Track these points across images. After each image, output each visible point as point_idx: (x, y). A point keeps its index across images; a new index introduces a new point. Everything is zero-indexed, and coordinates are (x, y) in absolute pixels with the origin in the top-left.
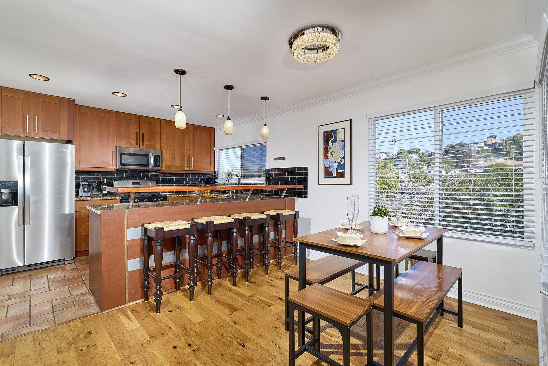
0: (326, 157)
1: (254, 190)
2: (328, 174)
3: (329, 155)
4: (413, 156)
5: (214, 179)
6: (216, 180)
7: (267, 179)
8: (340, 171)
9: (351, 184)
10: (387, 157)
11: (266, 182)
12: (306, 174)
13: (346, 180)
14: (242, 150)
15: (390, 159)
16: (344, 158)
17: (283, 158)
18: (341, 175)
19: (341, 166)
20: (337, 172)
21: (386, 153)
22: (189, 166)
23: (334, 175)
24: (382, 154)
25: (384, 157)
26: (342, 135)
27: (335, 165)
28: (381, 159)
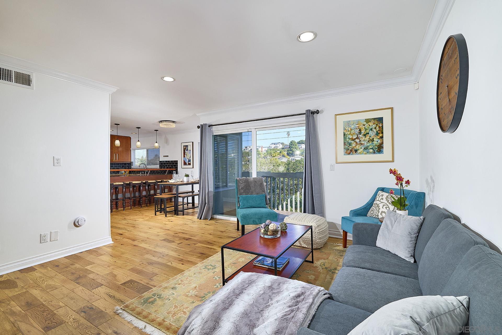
0: (184, 157)
1: (151, 171)
2: (185, 164)
3: (185, 156)
4: (301, 146)
5: (131, 166)
6: (132, 167)
7: (160, 166)
8: (189, 163)
9: (193, 168)
10: (283, 147)
11: (160, 168)
12: (177, 164)
13: (191, 166)
14: (147, 150)
15: (285, 148)
16: (190, 157)
17: (168, 156)
18: (190, 164)
19: (189, 161)
20: (188, 163)
21: (282, 144)
22: (115, 159)
23: (187, 164)
24: (279, 144)
25: (280, 146)
26: (190, 148)
27: (188, 160)
28: (278, 148)
